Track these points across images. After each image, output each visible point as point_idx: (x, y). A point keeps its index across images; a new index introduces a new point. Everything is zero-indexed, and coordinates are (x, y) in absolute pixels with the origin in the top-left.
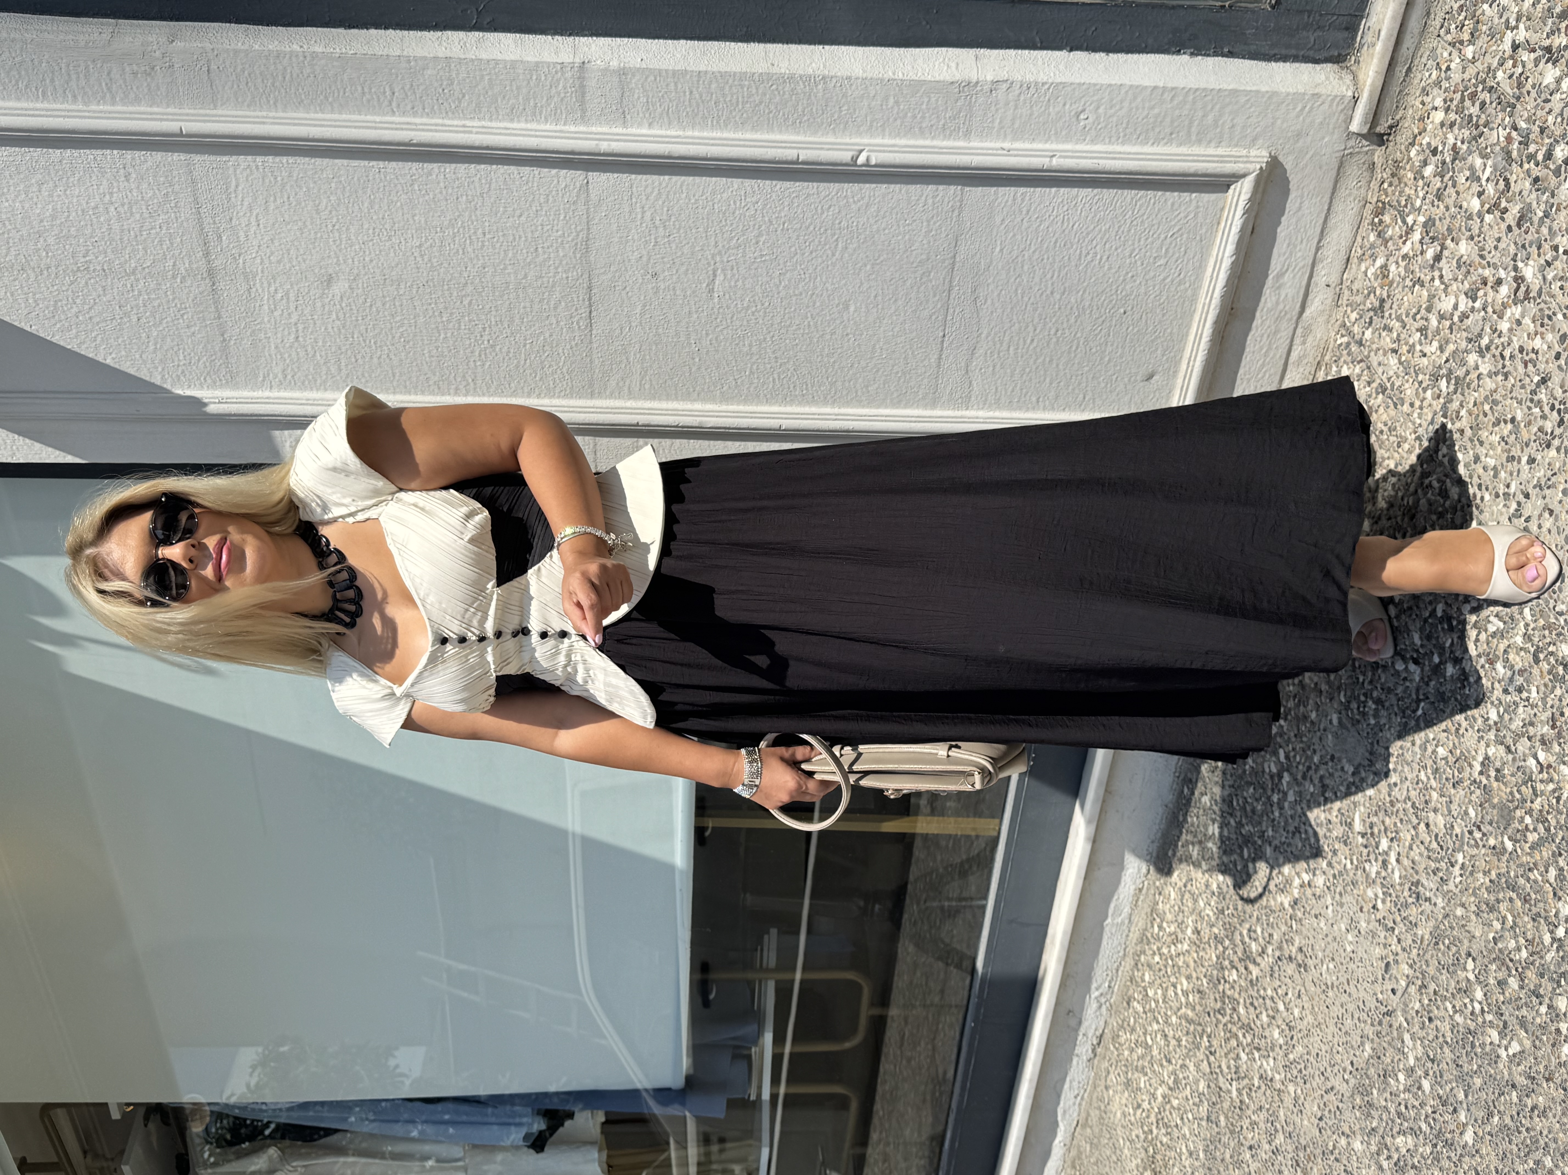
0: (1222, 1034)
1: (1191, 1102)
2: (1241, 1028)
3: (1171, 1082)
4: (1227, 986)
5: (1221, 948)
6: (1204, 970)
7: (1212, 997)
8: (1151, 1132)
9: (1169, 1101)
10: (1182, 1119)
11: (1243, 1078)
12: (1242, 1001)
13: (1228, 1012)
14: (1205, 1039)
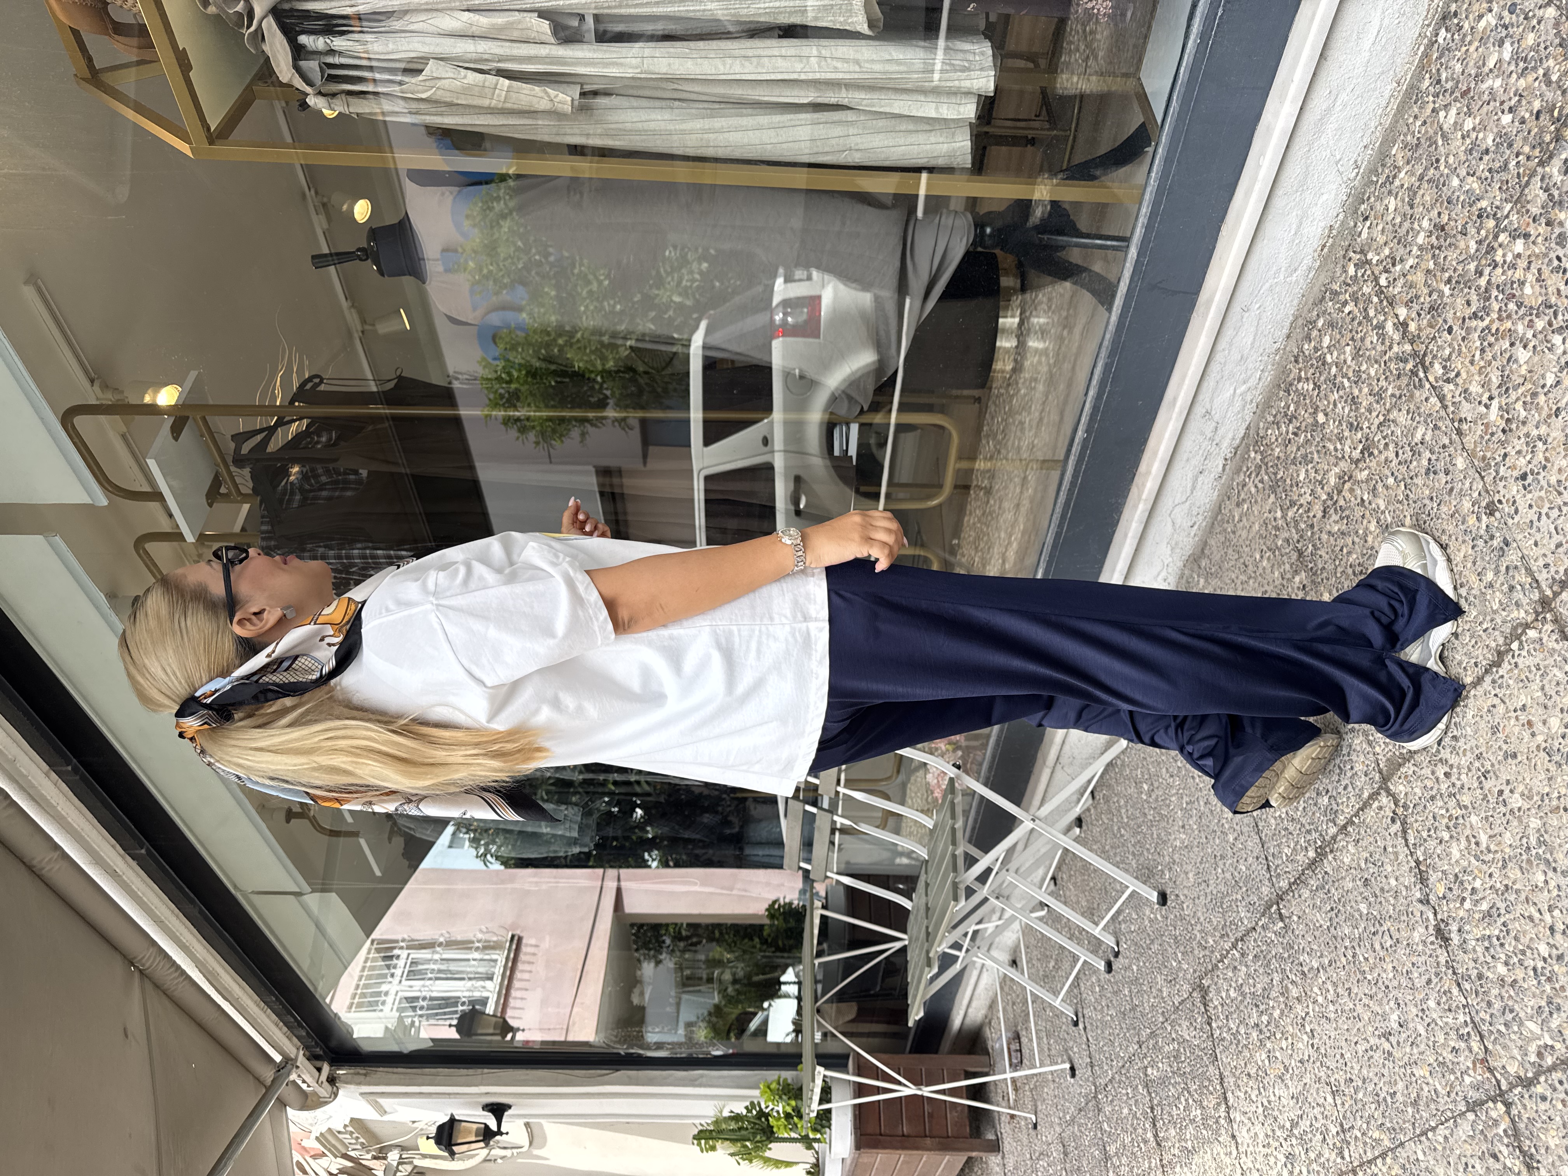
0: (1478, 344)
1: (1395, 462)
2: (1522, 318)
3: (1356, 454)
4: (1499, 270)
5: (1491, 223)
6: (1447, 275)
7: (1460, 301)
8: (1312, 526)
9: (1350, 478)
10: (1375, 488)
11: (1515, 388)
12: (1531, 277)
13: (1496, 306)
14: (1437, 366)
